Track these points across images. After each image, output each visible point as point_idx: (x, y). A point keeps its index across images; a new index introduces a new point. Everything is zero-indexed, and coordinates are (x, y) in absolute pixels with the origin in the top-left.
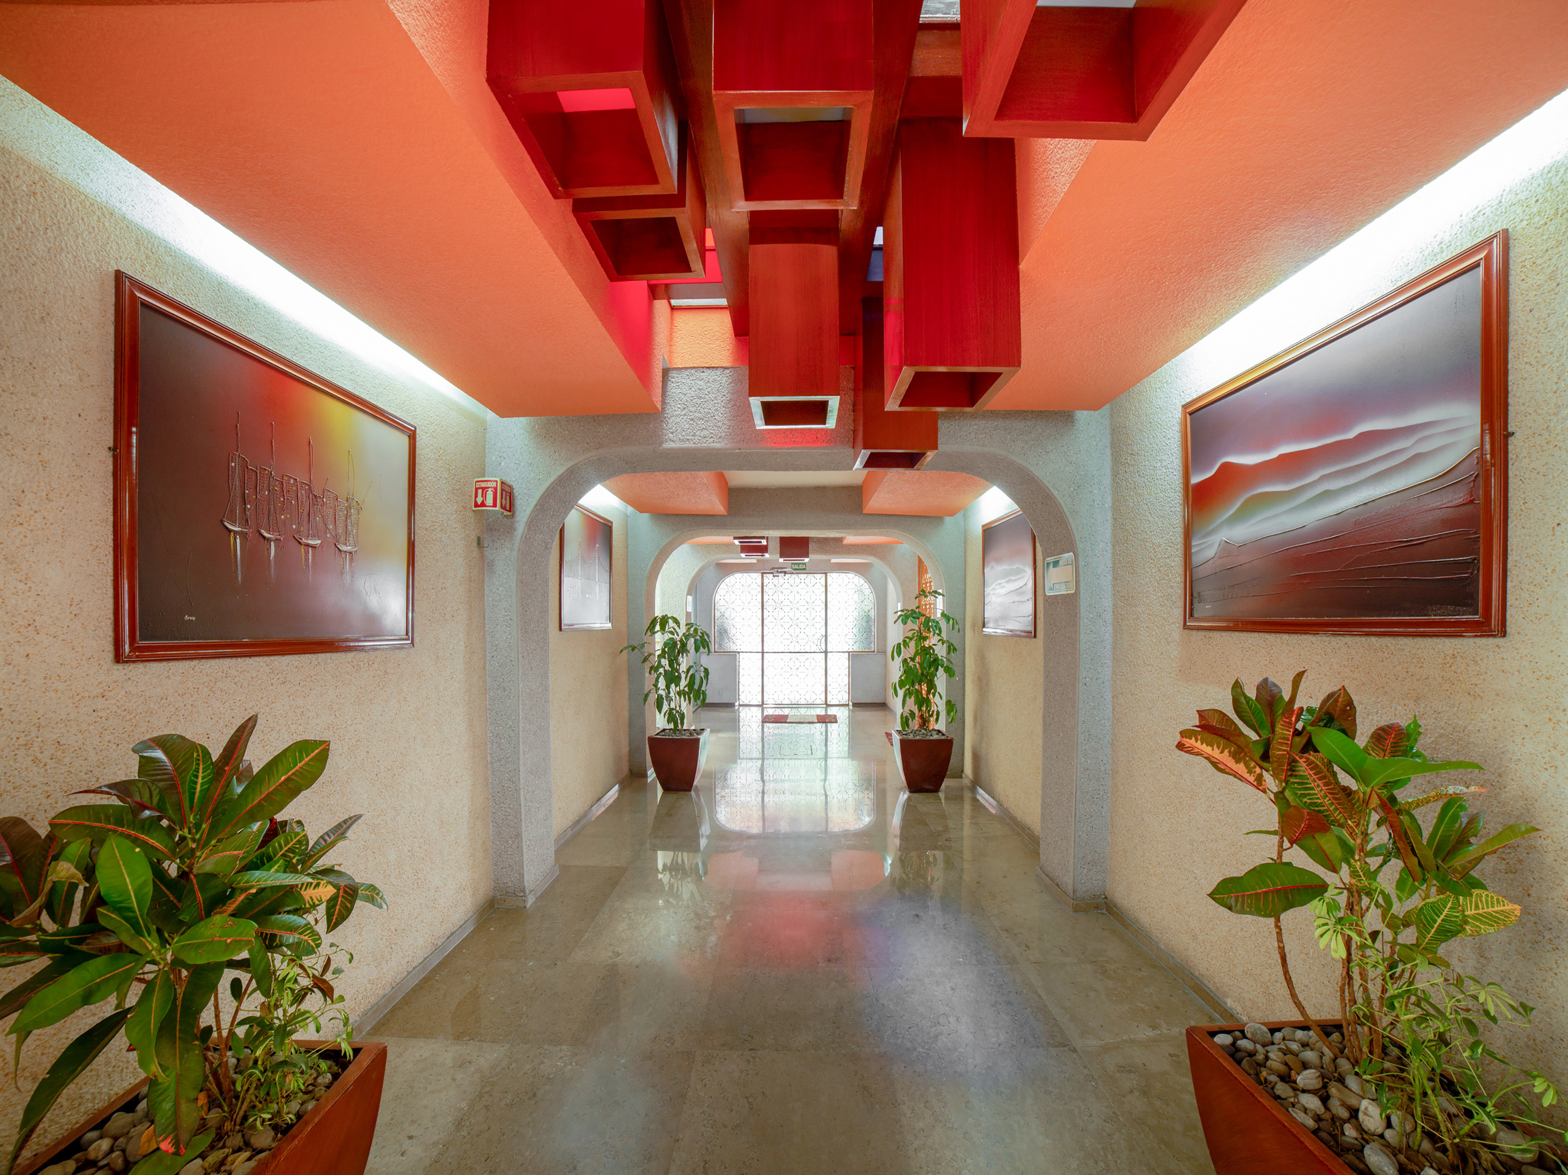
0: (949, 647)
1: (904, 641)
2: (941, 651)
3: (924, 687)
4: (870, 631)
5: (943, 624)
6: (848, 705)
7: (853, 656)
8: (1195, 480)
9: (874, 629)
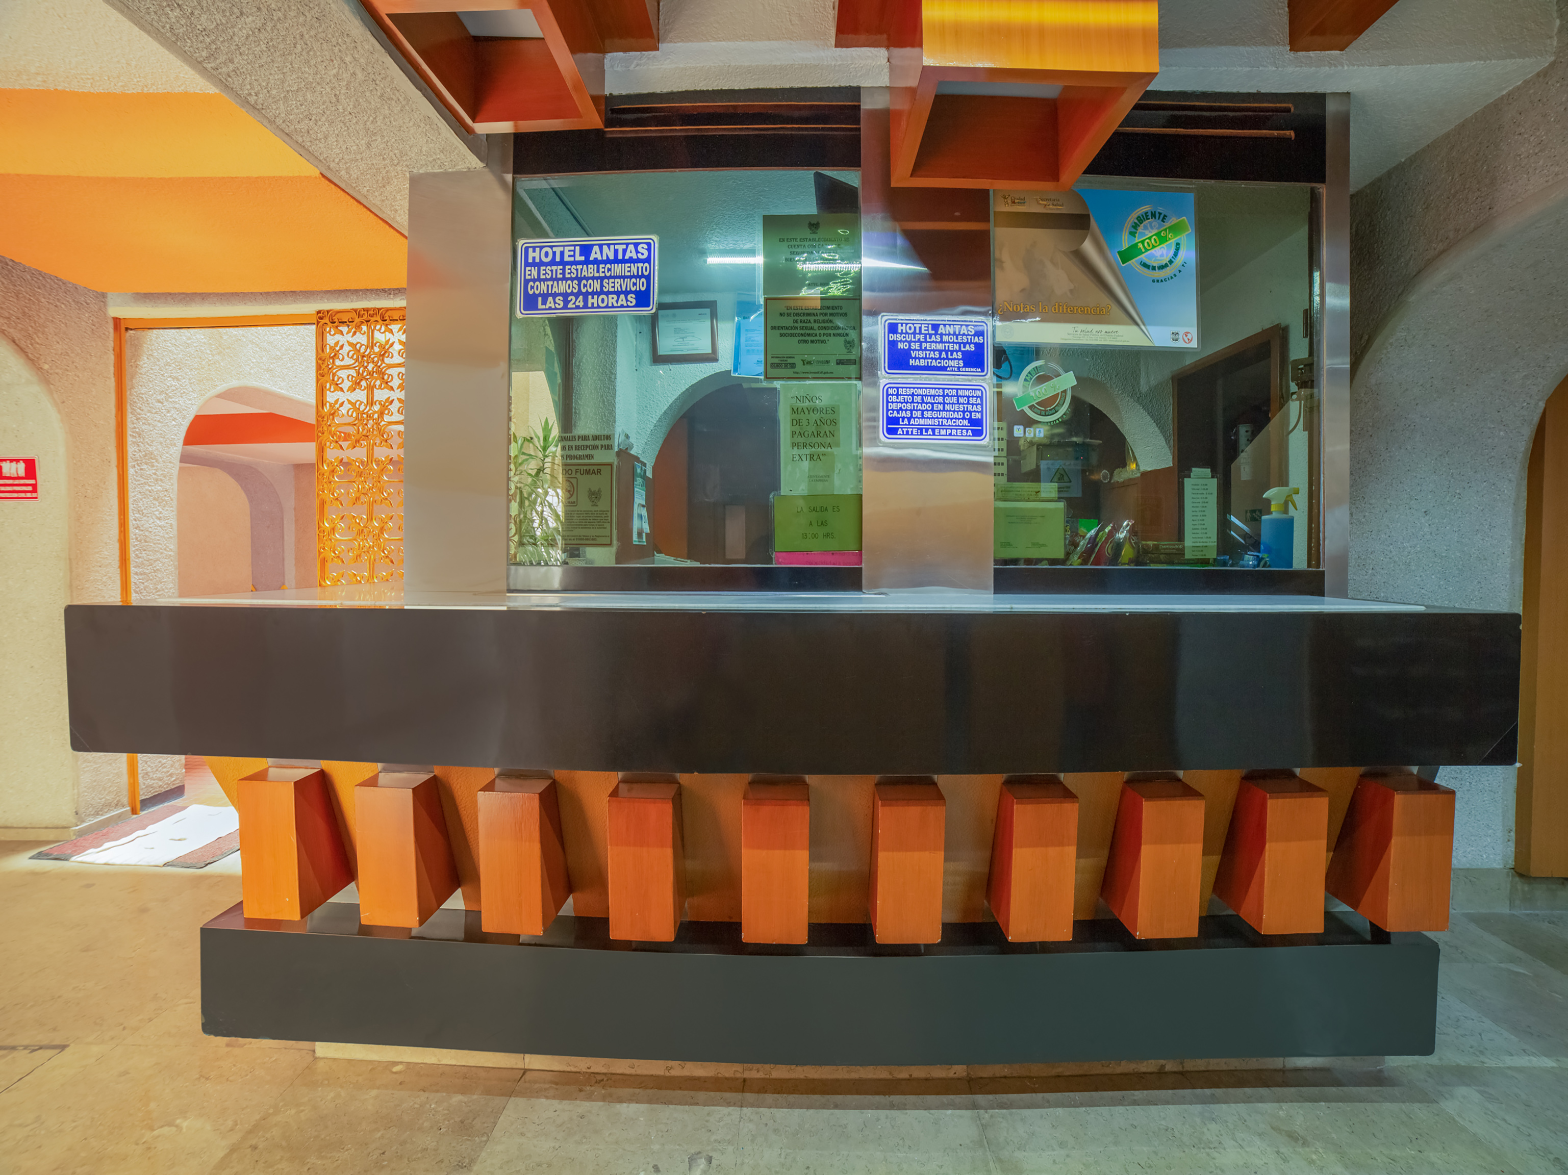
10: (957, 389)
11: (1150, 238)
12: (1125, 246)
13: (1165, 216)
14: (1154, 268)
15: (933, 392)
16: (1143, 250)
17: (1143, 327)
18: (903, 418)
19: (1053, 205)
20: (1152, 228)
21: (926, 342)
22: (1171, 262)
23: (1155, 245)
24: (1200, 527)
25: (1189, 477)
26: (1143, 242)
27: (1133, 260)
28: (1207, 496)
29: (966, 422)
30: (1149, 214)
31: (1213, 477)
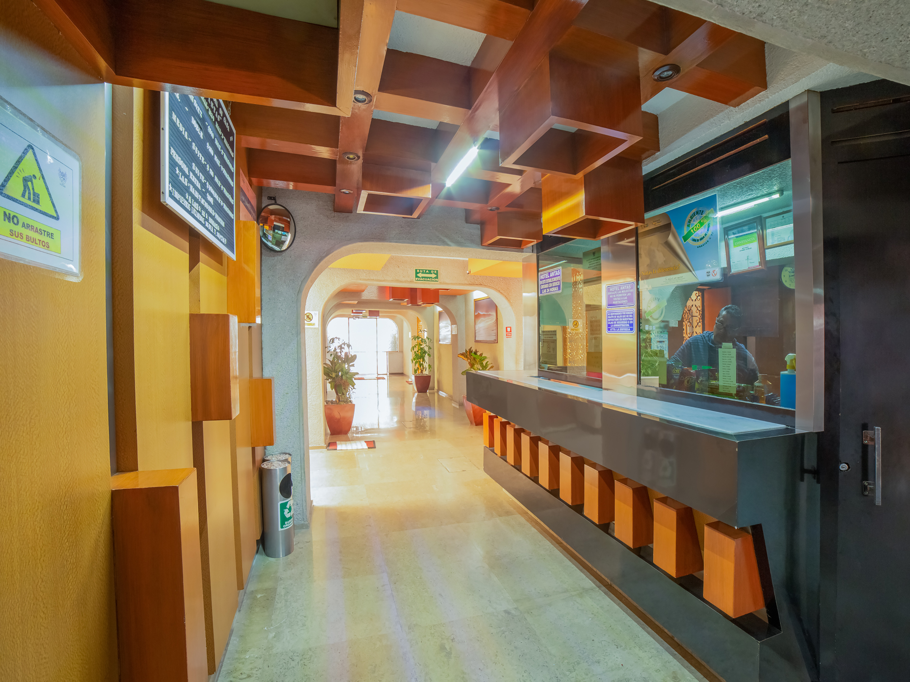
0: (429, 348)
1: (415, 346)
2: (426, 349)
3: (422, 360)
4: (396, 343)
5: (427, 340)
6: (387, 374)
7: (390, 353)
8: (476, 314)
9: (398, 343)
10: (626, 312)
11: (696, 226)
12: (685, 232)
13: (703, 211)
14: (698, 240)
15: (619, 314)
16: (693, 233)
17: (693, 272)
18: (612, 324)
19: (658, 223)
20: (697, 220)
21: (617, 294)
22: (706, 235)
23: (698, 228)
24: (727, 375)
25: (721, 347)
26: (693, 229)
27: (689, 239)
28: (731, 358)
29: (628, 325)
30: (696, 213)
31: (733, 348)
